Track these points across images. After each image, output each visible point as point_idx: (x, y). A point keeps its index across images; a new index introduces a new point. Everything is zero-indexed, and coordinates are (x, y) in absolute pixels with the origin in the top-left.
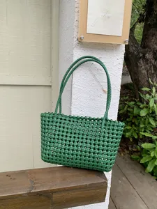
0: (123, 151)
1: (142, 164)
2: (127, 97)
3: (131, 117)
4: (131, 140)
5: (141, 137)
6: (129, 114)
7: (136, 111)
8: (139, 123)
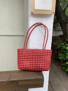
0: (59, 65)
1: (67, 71)
2: (61, 41)
3: (62, 50)
4: (62, 60)
5: (67, 59)
6: (61, 49)
7: (64, 47)
8: (66, 53)
